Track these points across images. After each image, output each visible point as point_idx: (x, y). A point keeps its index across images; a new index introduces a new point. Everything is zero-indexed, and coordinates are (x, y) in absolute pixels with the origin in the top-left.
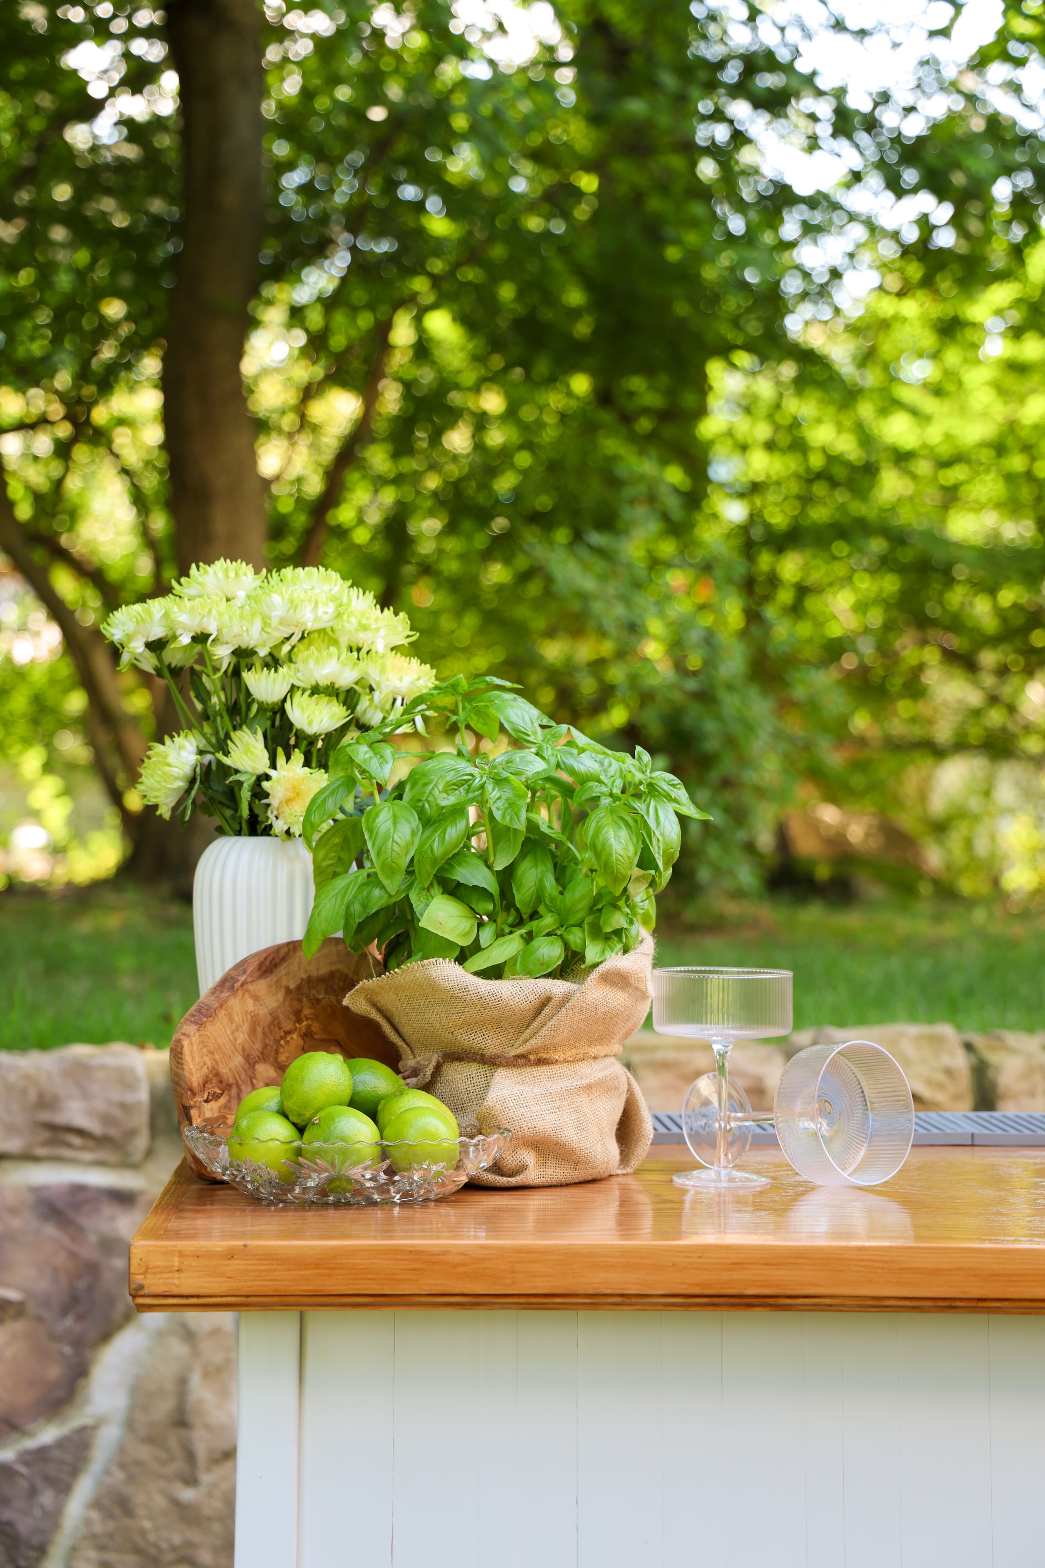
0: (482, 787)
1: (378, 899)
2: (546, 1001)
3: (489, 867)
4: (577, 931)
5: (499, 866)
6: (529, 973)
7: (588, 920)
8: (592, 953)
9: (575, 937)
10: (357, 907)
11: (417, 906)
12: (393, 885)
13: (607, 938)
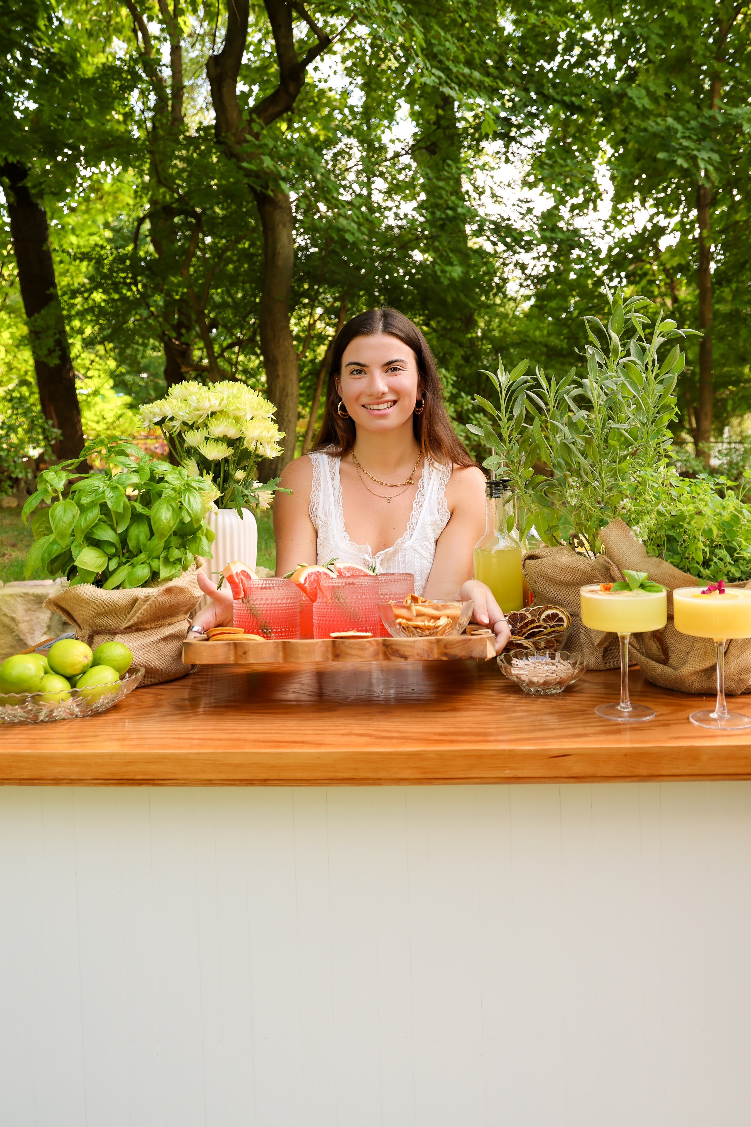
0: (103, 492)
1: (56, 550)
2: (135, 601)
3: (115, 530)
4: (156, 560)
5: (120, 530)
6: (133, 585)
7: (163, 555)
8: (164, 573)
9: (155, 564)
10: (46, 555)
11: (74, 554)
12: (64, 543)
13: (174, 563)
